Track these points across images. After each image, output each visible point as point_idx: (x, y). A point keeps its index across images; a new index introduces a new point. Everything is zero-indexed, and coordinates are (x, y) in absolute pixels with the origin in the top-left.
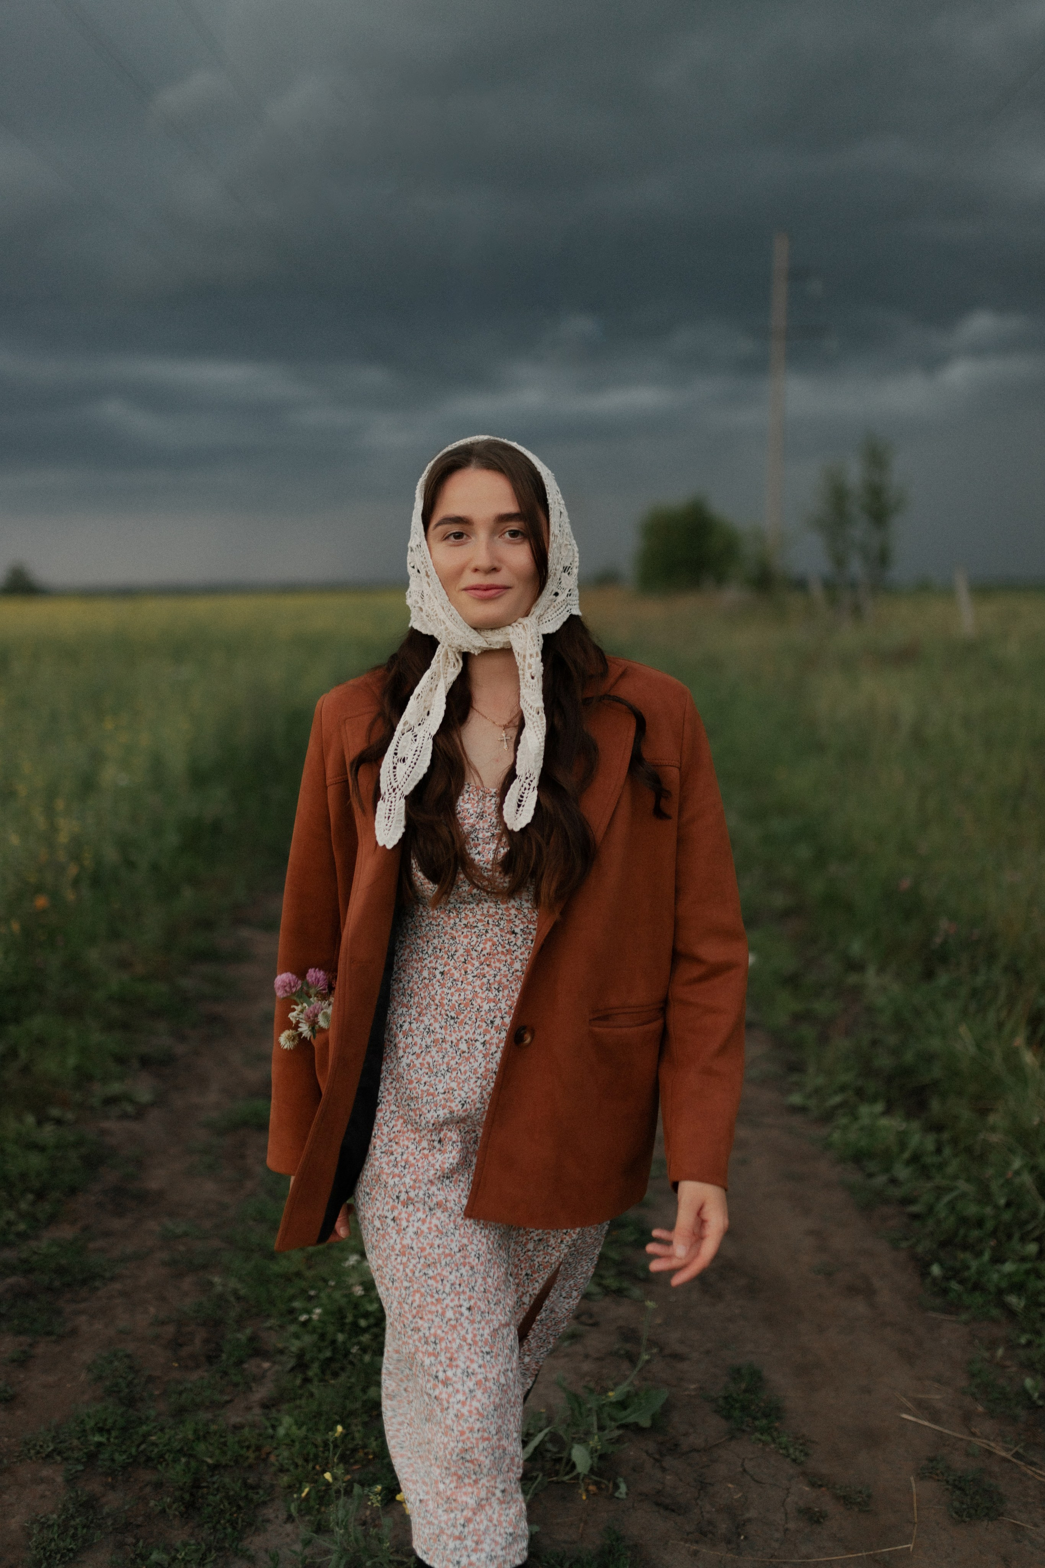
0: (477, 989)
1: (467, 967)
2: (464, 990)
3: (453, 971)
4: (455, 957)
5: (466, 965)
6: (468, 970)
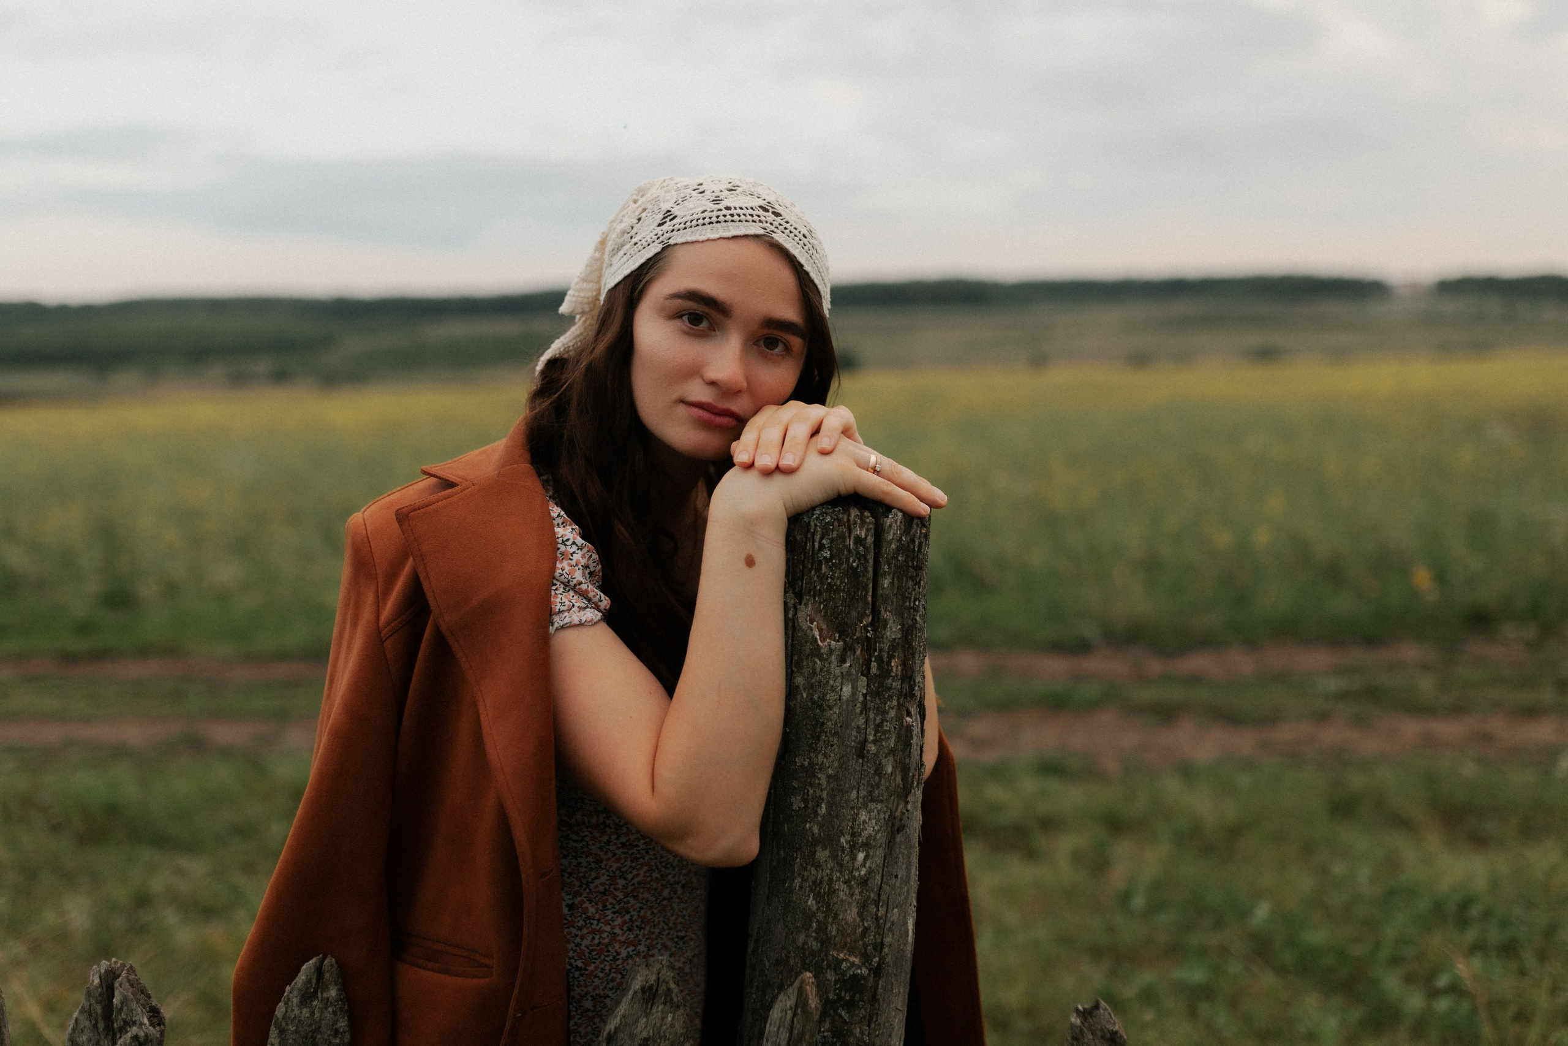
0: (618, 931)
1: (607, 900)
2: (601, 931)
3: (587, 904)
4: (592, 886)
5: (605, 897)
6: (608, 904)
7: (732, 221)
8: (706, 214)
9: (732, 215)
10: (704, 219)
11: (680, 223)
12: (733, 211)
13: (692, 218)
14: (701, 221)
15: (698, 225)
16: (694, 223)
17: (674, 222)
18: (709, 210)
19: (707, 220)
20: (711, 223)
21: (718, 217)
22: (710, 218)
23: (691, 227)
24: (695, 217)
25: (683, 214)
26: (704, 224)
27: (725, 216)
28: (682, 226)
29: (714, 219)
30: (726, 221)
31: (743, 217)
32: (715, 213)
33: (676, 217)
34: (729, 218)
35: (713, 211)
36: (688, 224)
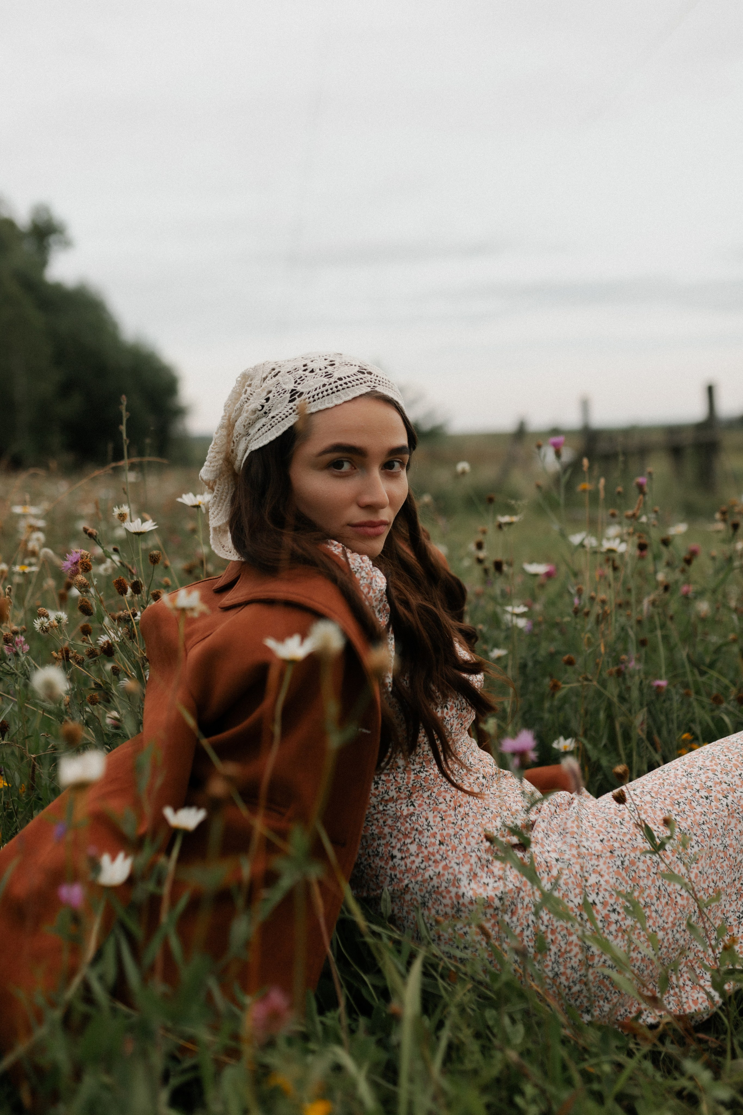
7: (348, 387)
8: (327, 387)
9: (346, 383)
10: (327, 391)
11: (309, 398)
12: (344, 381)
13: (317, 392)
14: (325, 393)
15: (323, 396)
16: (320, 395)
17: (303, 397)
18: (328, 384)
19: (330, 391)
20: (333, 393)
21: (337, 387)
22: (331, 389)
23: (319, 399)
24: (318, 391)
25: (307, 390)
26: (328, 395)
27: (341, 385)
28: (312, 399)
29: (335, 389)
30: (343, 389)
31: (354, 383)
32: (334, 385)
33: (302, 393)
34: (345, 386)
35: (331, 384)
36: (316, 397)
